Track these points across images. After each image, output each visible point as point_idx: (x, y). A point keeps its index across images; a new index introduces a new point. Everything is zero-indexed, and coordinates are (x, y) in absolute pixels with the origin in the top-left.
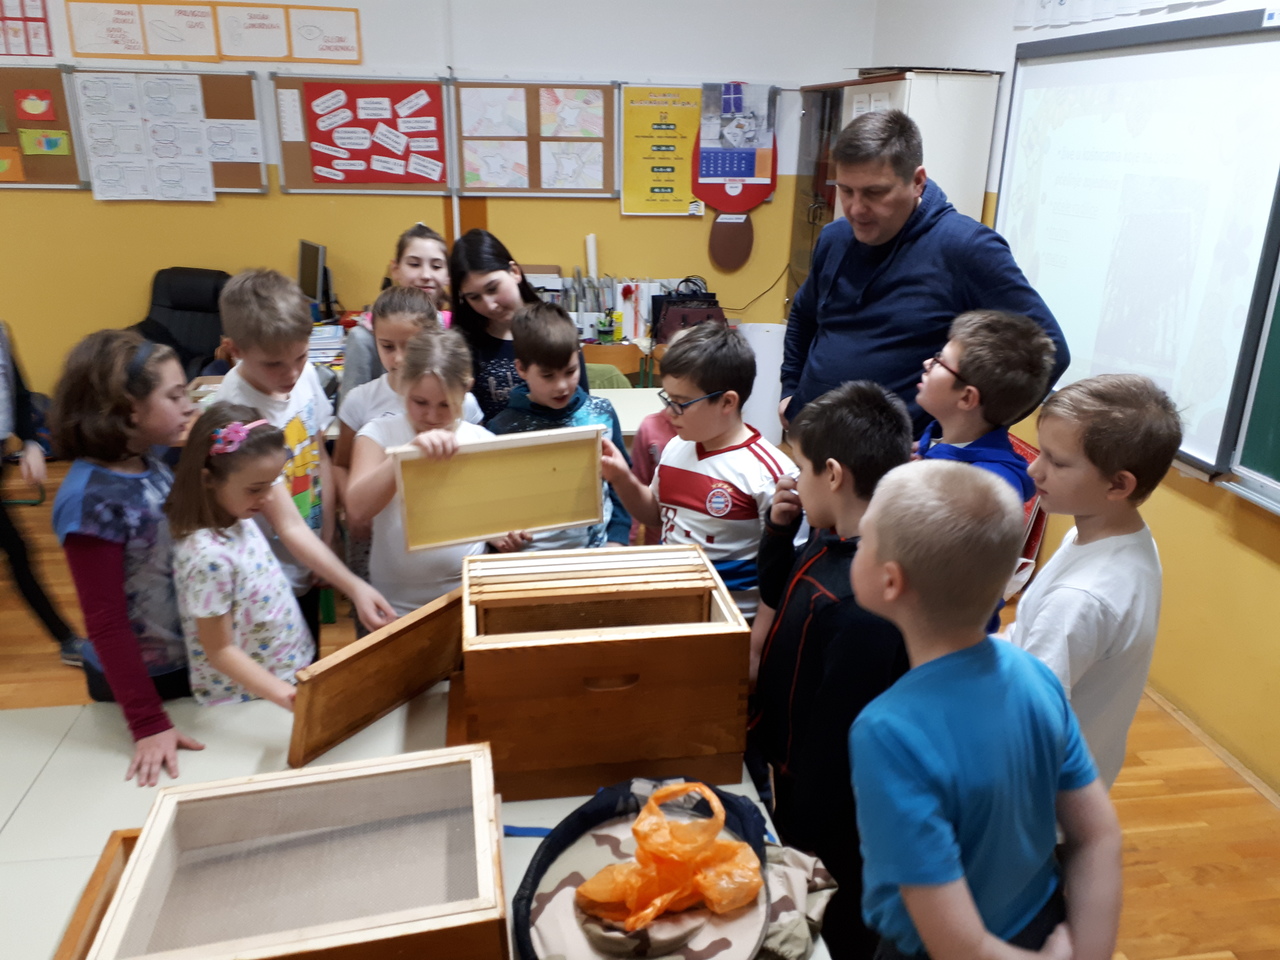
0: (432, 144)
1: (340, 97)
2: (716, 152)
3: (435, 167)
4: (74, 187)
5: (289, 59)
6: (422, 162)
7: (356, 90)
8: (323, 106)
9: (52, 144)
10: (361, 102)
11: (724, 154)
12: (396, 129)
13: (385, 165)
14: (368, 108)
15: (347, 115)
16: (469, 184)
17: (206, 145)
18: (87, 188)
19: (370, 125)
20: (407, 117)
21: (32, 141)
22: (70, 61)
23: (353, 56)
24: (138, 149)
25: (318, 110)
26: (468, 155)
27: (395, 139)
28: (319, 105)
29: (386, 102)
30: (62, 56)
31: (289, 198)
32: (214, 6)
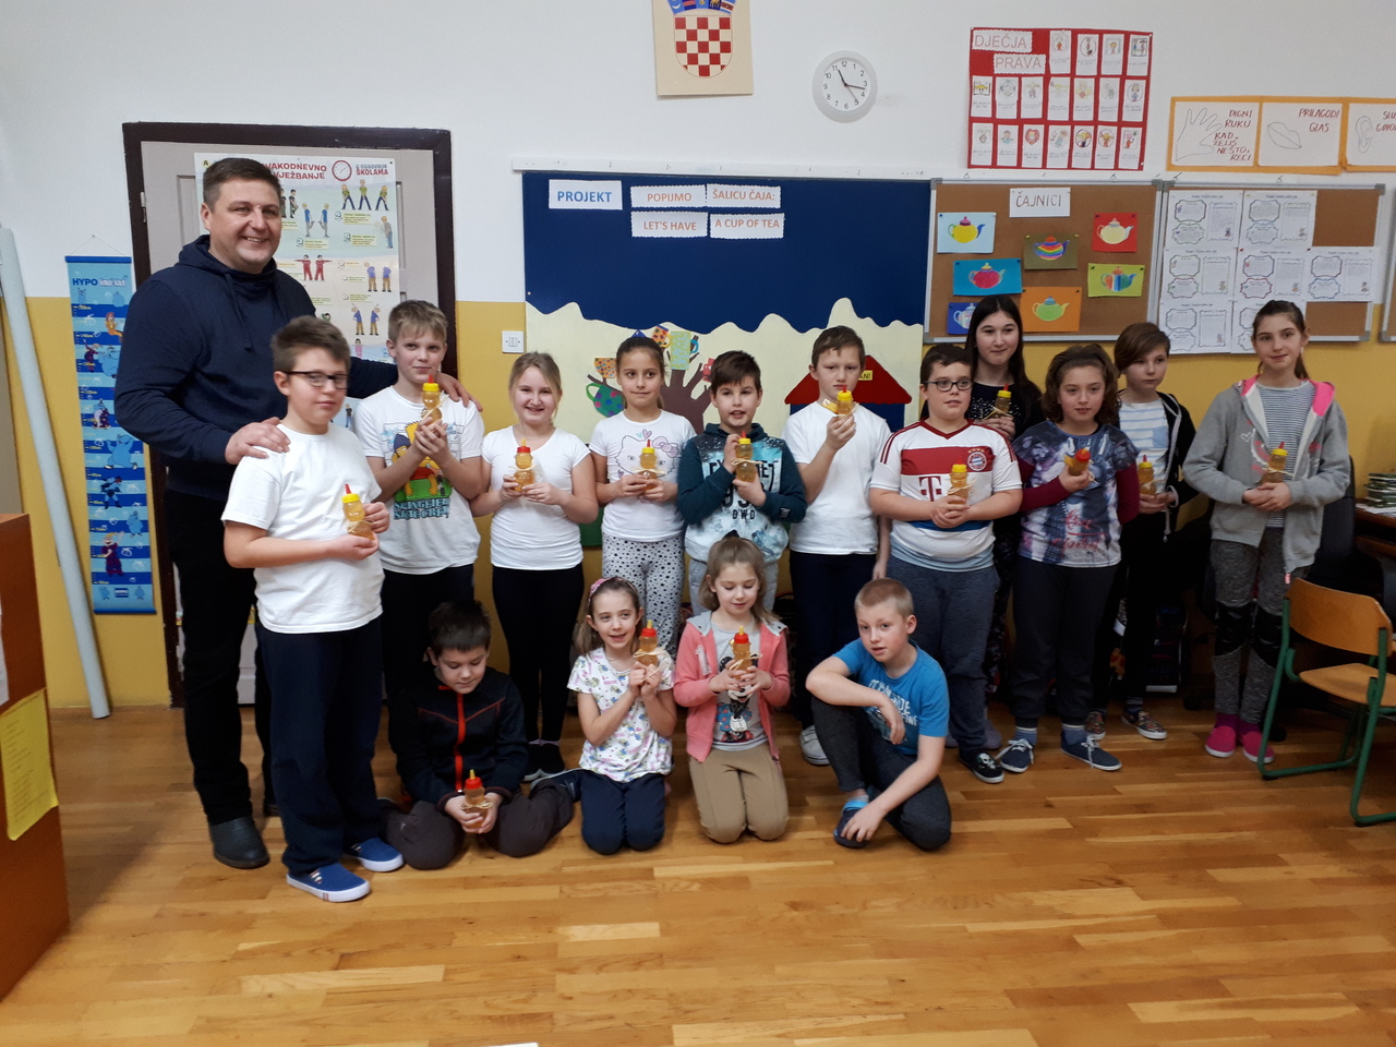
9: (1122, 282)
17: (1305, 281)
21: (1100, 279)
22: (1167, 177)
32: (1345, 102)
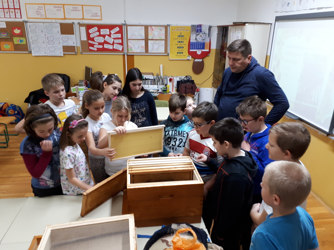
0: (120, 41)
1: (96, 29)
2: (195, 43)
3: (120, 47)
4: (27, 52)
5: (83, 19)
6: (118, 46)
7: (100, 27)
8: (91, 31)
9: (21, 41)
10: (101, 30)
11: (197, 43)
12: (111, 37)
13: (108, 46)
14: (103, 31)
15: (98, 33)
16: (129, 52)
17: (61, 41)
18: (30, 52)
19: (104, 36)
20: (113, 34)
21: (16, 40)
22: (26, 20)
23: (100, 18)
24: (44, 42)
25: (90, 32)
26: (129, 44)
27: (111, 40)
28: (90, 31)
29: (108, 30)
30: (24, 18)
31: (82, 55)
32: (63, 5)
